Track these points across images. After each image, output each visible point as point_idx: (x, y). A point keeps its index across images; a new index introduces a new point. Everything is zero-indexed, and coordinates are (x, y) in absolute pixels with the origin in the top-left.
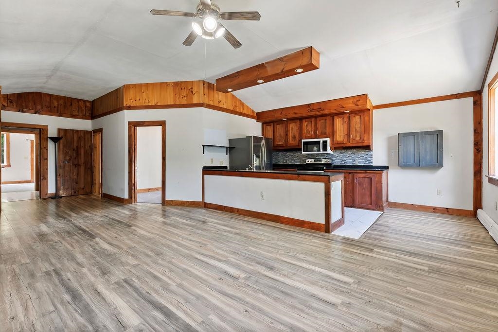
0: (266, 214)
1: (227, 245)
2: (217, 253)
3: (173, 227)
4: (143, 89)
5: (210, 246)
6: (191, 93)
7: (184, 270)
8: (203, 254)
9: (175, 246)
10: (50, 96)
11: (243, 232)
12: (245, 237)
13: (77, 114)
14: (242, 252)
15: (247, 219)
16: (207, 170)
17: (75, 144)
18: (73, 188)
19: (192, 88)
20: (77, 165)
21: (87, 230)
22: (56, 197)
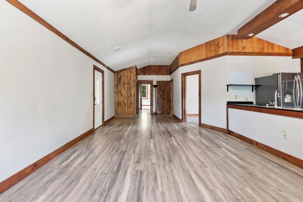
0: (290, 156)
1: (223, 174)
2: (210, 179)
3: (194, 144)
4: (189, 52)
5: (208, 170)
6: (217, 47)
7: (175, 182)
8: (197, 175)
9: (184, 159)
10: (154, 66)
11: (250, 167)
12: (250, 173)
13: (164, 73)
14: (235, 190)
15: (264, 155)
16: (231, 105)
17: (163, 88)
18: (162, 110)
19: (218, 43)
20: (164, 99)
21: (171, 133)
22: (156, 114)
